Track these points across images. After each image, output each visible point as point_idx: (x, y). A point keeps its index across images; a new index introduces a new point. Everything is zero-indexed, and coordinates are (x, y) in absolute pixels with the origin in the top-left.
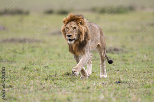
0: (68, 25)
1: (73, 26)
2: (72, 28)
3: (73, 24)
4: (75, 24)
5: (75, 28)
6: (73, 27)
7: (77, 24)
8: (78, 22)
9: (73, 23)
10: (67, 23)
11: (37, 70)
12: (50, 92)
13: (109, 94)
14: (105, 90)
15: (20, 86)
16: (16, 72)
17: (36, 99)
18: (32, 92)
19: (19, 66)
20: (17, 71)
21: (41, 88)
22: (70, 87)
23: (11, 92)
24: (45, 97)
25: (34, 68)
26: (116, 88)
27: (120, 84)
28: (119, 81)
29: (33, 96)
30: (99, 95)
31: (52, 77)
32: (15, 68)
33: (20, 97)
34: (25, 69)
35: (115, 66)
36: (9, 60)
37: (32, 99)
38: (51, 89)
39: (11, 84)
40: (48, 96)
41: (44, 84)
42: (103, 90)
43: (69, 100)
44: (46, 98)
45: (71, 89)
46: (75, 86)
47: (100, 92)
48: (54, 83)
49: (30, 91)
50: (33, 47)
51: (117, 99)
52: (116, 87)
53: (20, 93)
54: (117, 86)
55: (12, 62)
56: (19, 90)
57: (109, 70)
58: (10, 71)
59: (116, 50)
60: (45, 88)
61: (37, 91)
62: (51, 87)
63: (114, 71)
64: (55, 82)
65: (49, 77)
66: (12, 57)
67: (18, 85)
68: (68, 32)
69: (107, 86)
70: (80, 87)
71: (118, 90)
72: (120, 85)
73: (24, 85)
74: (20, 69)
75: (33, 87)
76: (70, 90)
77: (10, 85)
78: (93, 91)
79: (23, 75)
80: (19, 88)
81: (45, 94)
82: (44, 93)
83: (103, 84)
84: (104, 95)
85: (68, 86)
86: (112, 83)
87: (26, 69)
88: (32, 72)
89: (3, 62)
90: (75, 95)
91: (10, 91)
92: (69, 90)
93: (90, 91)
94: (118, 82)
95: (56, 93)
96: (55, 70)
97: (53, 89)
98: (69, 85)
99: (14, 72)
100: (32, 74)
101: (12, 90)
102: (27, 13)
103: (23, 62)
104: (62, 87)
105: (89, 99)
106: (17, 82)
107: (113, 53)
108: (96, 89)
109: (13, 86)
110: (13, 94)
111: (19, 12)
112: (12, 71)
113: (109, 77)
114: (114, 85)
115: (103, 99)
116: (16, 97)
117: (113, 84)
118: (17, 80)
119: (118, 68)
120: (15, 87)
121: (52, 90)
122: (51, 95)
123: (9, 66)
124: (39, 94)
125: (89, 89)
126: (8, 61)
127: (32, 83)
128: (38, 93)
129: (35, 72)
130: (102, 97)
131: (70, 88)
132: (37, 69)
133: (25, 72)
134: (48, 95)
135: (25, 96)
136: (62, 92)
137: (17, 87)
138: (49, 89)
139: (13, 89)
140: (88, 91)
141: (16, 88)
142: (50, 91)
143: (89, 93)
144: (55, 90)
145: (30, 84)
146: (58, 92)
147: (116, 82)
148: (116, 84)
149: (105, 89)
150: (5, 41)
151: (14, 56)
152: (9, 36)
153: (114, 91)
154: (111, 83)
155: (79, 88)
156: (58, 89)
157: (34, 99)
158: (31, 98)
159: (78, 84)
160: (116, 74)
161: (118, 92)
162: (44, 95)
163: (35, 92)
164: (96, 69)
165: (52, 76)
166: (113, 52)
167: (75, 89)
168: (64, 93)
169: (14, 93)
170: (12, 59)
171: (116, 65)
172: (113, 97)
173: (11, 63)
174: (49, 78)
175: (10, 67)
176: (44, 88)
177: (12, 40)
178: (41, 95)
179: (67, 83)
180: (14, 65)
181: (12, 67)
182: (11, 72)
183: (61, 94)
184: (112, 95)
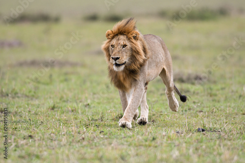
0: (114, 42)
1: (122, 42)
2: (119, 46)
3: (122, 40)
4: (124, 40)
5: (125, 46)
6: (122, 44)
7: (129, 39)
8: (131, 36)
9: (122, 37)
10: (113, 38)
11: (73, 111)
12: (94, 146)
13: (187, 148)
14: (180, 143)
15: (46, 136)
16: (39, 113)
17: (71, 157)
18: (64, 145)
19: (43, 104)
20: (41, 112)
21: (78, 139)
22: (124, 137)
23: (30, 146)
24: (85, 153)
25: (68, 108)
26: (198, 140)
27: (204, 132)
28: (203, 128)
29: (67, 152)
30: (171, 150)
31: (97, 122)
32: (38, 107)
33: (45, 154)
34: (53, 108)
35: (196, 104)
36: (28, 94)
37: (65, 157)
38: (95, 141)
39: (31, 132)
40: (89, 153)
41: (84, 133)
42: (177, 142)
43: (123, 158)
44: (87, 156)
45: (127, 142)
46: (133, 136)
47: (173, 146)
48: (99, 131)
49: (62, 143)
50: (66, 74)
51: (199, 156)
52: (198, 137)
53: (45, 146)
54: (200, 135)
55: (33, 97)
56: (44, 143)
57: (187, 110)
58: (29, 111)
59: (198, 78)
60: (85, 139)
61: (72, 144)
62: (94, 138)
63: (194, 112)
64: (102, 130)
65: (92, 122)
66: (33, 90)
67: (43, 135)
68: (114, 53)
69: (184, 136)
70: (141, 138)
71: (201, 142)
72: (204, 134)
73: (52, 135)
74: (45, 109)
75: (67, 138)
76: (125, 143)
77: (30, 134)
78: (162, 144)
79: (50, 118)
80: (43, 140)
81: (85, 149)
82: (83, 147)
83: (178, 132)
84: (179, 150)
85: (121, 137)
86: (192, 131)
87: (55, 109)
88: (65, 114)
89: (18, 97)
90: (132, 151)
91: (29, 144)
92: (123, 142)
93: (156, 145)
94: (201, 130)
95: (103, 147)
96: (100, 110)
97: (99, 140)
98: (123, 135)
99: (36, 114)
100: (64, 117)
101: (33, 143)
102: (57, 20)
103: (50, 98)
104: (113, 137)
105: (156, 156)
106: (40, 130)
107: (193, 84)
108: (167, 140)
109: (35, 136)
110: (33, 148)
111: (44, 18)
112: (33, 112)
113: (188, 122)
114: (196, 134)
115: (177, 156)
116: (39, 154)
117: (193, 133)
118: (41, 127)
119: (201, 108)
120: (37, 137)
121: (96, 143)
122: (94, 151)
123: (28, 105)
124: (75, 149)
125: (156, 141)
126: (27, 96)
127: (64, 131)
128: (75, 147)
129: (70, 113)
130: (176, 153)
131: (126, 139)
132: (73, 109)
133: (54, 113)
134: (89, 150)
135: (53, 152)
136: (112, 145)
137: (41, 138)
138: (92, 141)
139: (35, 141)
140: (153, 143)
141: (38, 140)
142: (94, 144)
143: (156, 147)
144: (101, 142)
145: (60, 133)
146: (105, 146)
147: (198, 130)
148: (199, 133)
149: (181, 141)
150: (21, 64)
151: (36, 88)
152: (29, 56)
153: (195, 144)
154: (190, 131)
155: (138, 139)
156: (106, 141)
157: (68, 156)
158: (62, 155)
159: (138, 133)
160: (197, 117)
161: (201, 146)
162: (83, 151)
163: (70, 145)
164: (166, 109)
165: (96, 120)
166: (193, 81)
167: (132, 140)
168: (115, 147)
169: (35, 147)
170: (32, 93)
171: (198, 103)
172: (194, 153)
173: (32, 99)
174: (92, 124)
175: (30, 106)
176: (83, 139)
177: (33, 63)
178: (78, 151)
179: (120, 131)
180: (36, 102)
181: (33, 105)
182: (32, 114)
183: (110, 148)
184: (191, 151)
